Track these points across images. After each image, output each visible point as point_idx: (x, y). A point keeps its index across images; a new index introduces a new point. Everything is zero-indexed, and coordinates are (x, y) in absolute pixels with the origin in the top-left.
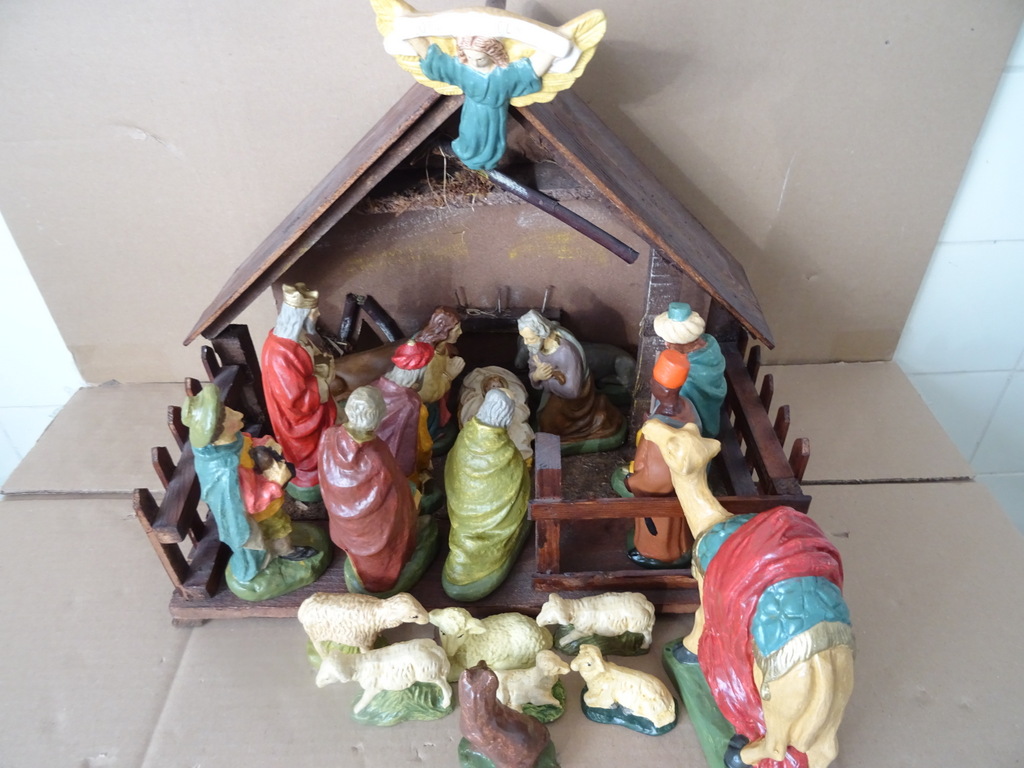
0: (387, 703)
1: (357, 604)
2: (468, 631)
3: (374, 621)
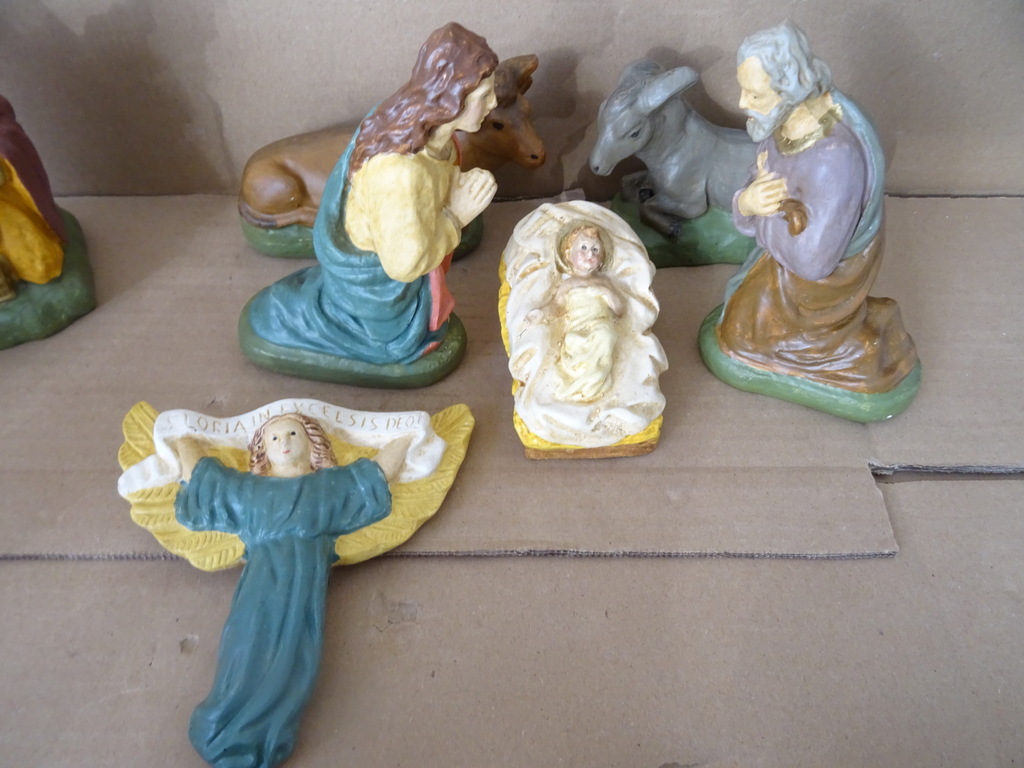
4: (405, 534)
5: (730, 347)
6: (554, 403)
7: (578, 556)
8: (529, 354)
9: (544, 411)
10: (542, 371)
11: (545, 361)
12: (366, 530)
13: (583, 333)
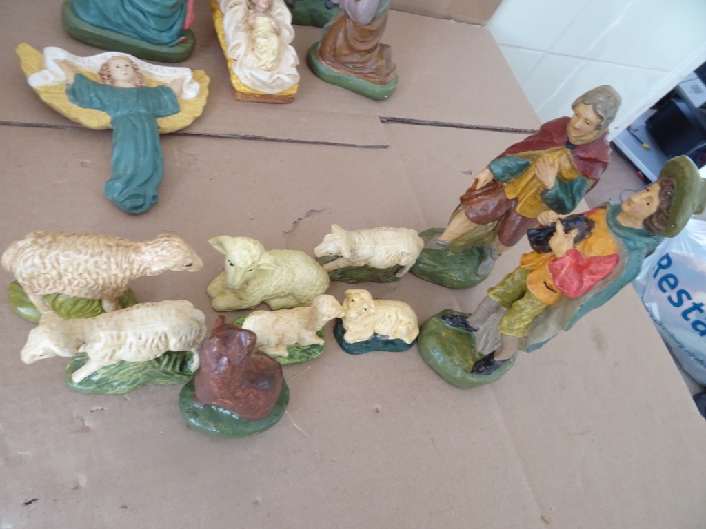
0: (122, 372)
1: (104, 249)
2: (259, 266)
3: (131, 270)
4: (188, 122)
5: (324, 60)
6: (253, 68)
7: (266, 140)
8: (238, 45)
9: (250, 71)
10: (246, 55)
11: (247, 50)
12: (170, 117)
13: (266, 37)
